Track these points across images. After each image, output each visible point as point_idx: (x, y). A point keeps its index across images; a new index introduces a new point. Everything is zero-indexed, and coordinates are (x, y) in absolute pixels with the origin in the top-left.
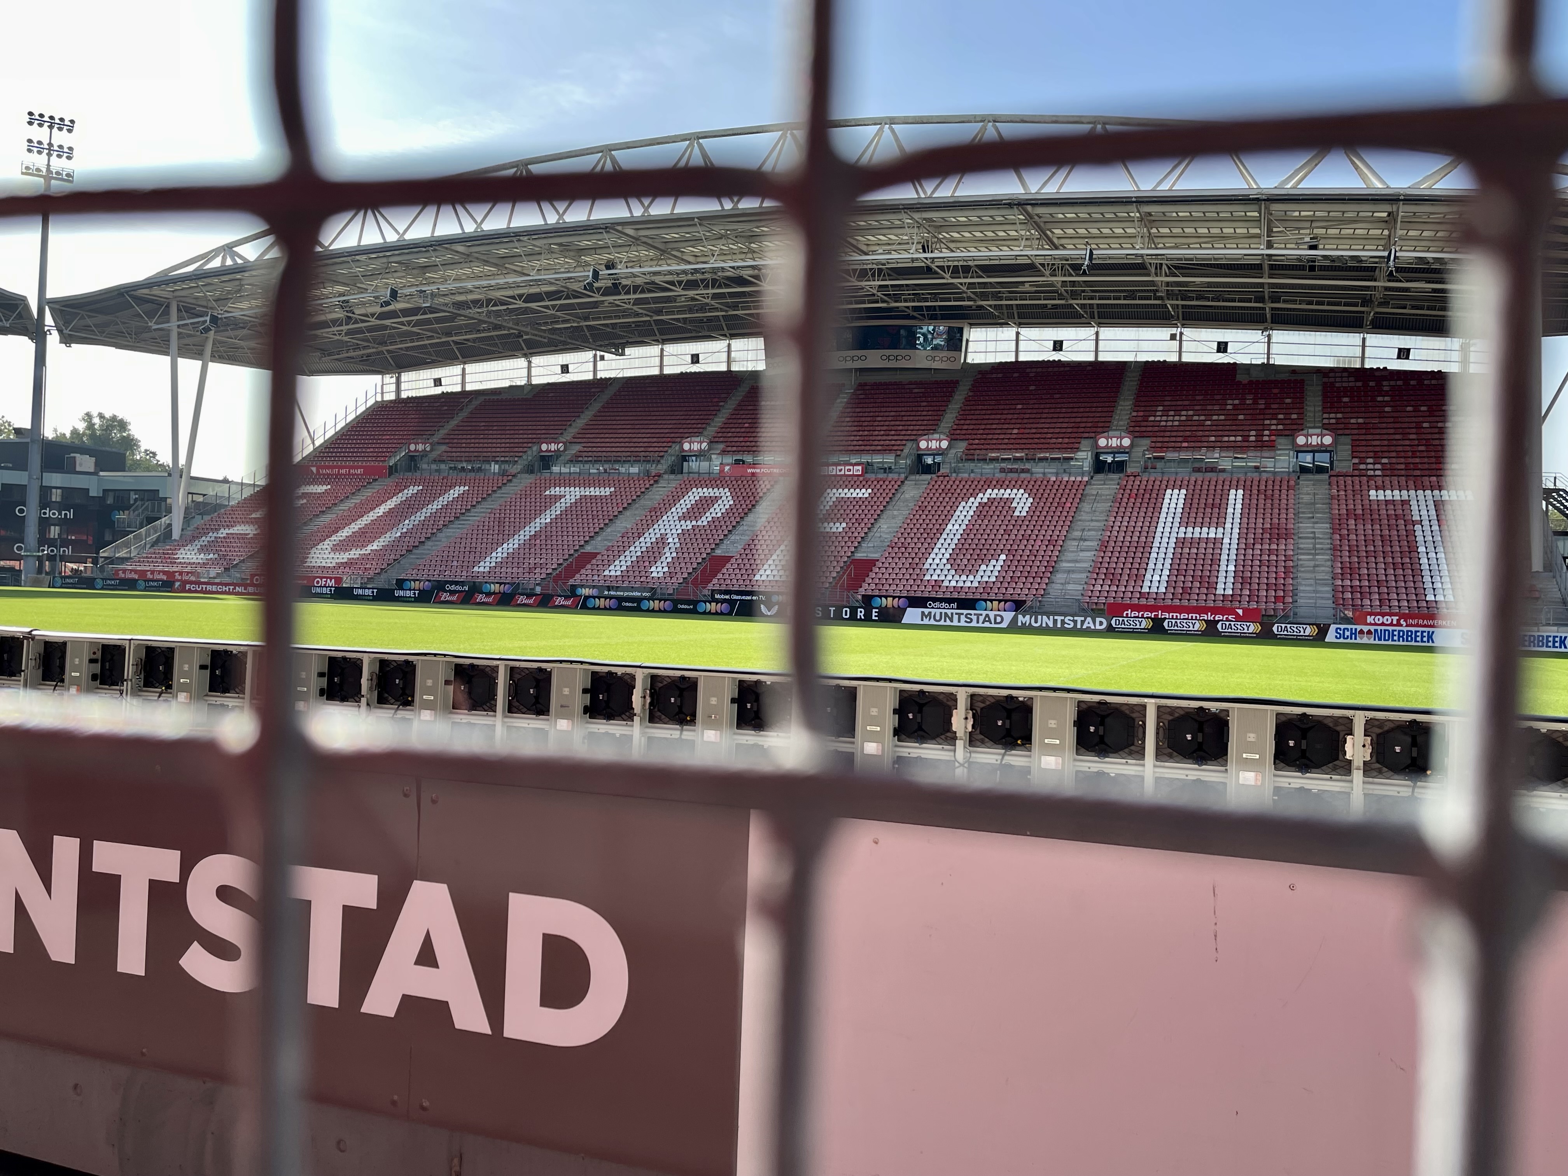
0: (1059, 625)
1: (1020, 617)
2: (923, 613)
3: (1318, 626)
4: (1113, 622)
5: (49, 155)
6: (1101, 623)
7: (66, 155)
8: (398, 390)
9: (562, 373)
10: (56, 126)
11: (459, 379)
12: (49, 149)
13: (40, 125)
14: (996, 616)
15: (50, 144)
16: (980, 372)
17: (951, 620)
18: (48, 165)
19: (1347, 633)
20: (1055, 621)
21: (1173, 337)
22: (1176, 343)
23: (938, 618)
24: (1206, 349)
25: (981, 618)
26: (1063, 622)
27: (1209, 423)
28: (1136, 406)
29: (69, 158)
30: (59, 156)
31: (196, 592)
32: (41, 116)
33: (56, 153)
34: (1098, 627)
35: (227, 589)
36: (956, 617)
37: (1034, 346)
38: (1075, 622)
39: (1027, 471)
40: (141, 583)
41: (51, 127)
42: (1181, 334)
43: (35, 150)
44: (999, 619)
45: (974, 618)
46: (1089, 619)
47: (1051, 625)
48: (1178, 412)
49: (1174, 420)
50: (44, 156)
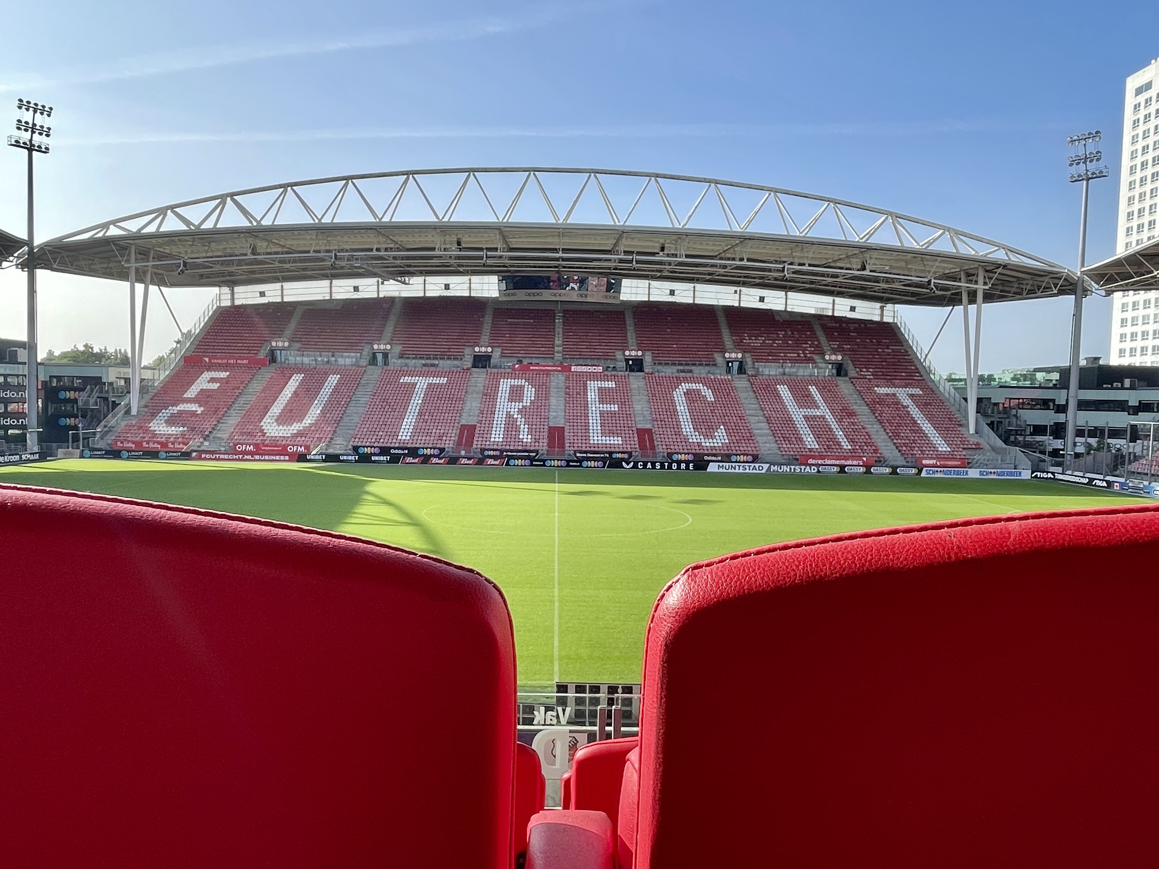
0: (793, 471)
1: (772, 466)
2: (719, 465)
3: (918, 469)
4: (820, 469)
5: (33, 132)
6: (814, 469)
7: (45, 133)
8: (233, 299)
9: (355, 291)
10: (39, 111)
11: (279, 293)
12: (32, 128)
13: (28, 110)
14: (759, 467)
15: (34, 125)
16: (634, 307)
17: (735, 469)
18: (31, 140)
19: (931, 472)
20: (790, 469)
21: (736, 292)
22: (737, 295)
23: (727, 468)
24: (753, 300)
25: (751, 468)
26: (794, 469)
27: (775, 345)
28: (732, 334)
29: (48, 136)
30: (41, 134)
31: (211, 459)
32: (29, 102)
33: (37, 131)
34: (813, 471)
35: (237, 457)
36: (737, 468)
37: (658, 292)
38: (801, 469)
39: (691, 371)
40: (163, 455)
41: (35, 111)
42: (740, 291)
43: (23, 128)
44: (761, 468)
45: (747, 468)
46: (808, 467)
47: (788, 470)
48: (757, 337)
49: (757, 343)
50: (30, 132)
